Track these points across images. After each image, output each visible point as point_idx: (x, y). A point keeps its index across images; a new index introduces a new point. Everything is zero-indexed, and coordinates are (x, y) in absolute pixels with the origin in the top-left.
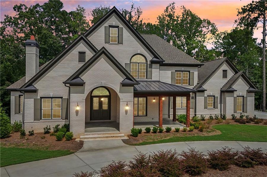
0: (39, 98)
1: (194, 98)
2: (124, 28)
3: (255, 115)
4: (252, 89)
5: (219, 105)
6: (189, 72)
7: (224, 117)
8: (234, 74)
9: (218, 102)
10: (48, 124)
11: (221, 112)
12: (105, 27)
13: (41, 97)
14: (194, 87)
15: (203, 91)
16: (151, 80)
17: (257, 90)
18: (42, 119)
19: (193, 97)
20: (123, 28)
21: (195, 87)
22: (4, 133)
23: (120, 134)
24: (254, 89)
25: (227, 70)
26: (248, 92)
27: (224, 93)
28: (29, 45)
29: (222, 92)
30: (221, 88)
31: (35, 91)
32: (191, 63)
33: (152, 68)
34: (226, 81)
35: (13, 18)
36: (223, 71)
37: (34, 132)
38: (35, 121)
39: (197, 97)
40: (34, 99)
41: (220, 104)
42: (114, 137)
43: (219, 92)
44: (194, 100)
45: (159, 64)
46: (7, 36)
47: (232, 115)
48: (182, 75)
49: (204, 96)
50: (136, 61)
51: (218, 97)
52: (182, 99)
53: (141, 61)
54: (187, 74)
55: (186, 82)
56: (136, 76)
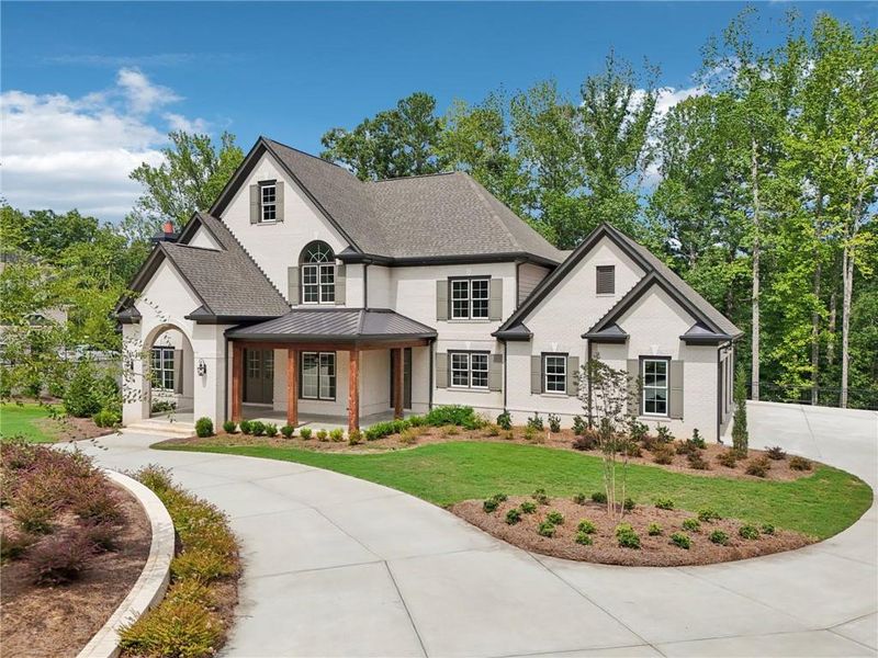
1: (503, 360)
4: (700, 331)
6: (491, 280)
12: (251, 186)
16: (343, 307)
19: (500, 355)
25: (613, 267)
26: (687, 343)
33: (345, 275)
36: (599, 269)
39: (509, 357)
43: (584, 341)
44: (503, 366)
45: (363, 265)
48: (470, 290)
49: (529, 353)
50: (314, 261)
51: (577, 358)
52: (470, 361)
53: (324, 260)
54: (485, 285)
55: (482, 310)
56: (315, 299)
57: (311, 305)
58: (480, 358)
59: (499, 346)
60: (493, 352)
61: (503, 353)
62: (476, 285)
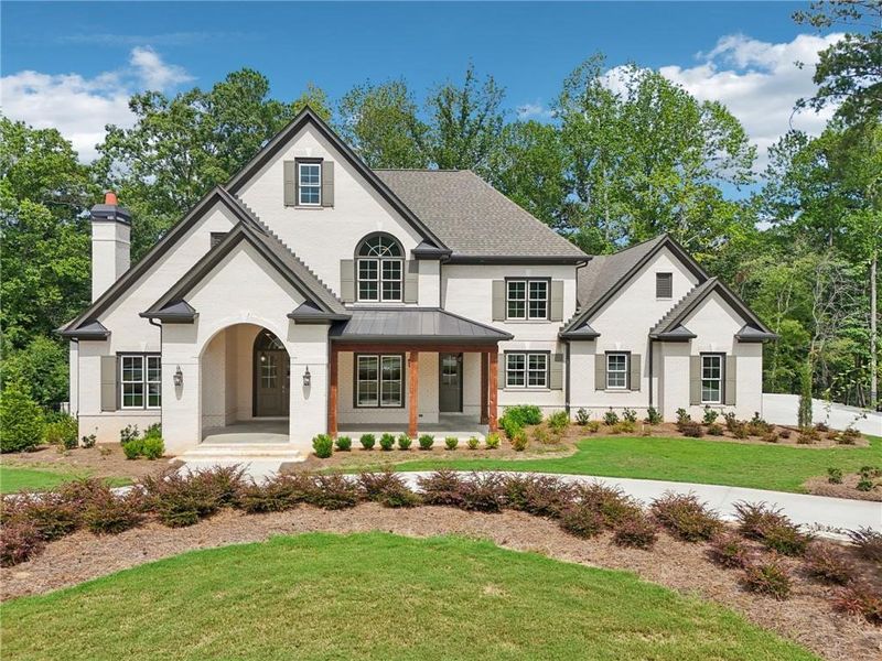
0: (113, 353)
1: (565, 359)
2: (337, 164)
3: (757, 414)
4: (750, 331)
5: (645, 381)
6: (550, 282)
7: (653, 418)
8: (697, 286)
9: (642, 373)
10: (133, 421)
11: (651, 402)
12: (285, 162)
13: (117, 353)
14: (563, 325)
15: (592, 338)
16: (415, 306)
17: (769, 333)
18: (123, 407)
19: (562, 355)
20: (333, 163)
21: (566, 325)
22: (25, 438)
23: (289, 448)
24: (756, 332)
25: (671, 274)
26: (739, 341)
27: (660, 345)
28: (103, 218)
29: (656, 340)
30: (652, 330)
31: (102, 337)
32: (552, 255)
33: (417, 272)
34: (666, 305)
35: (126, 135)
36: (659, 275)
37: (97, 440)
38: (104, 413)
39: (572, 356)
40: (102, 357)
41: (648, 379)
42: (268, 455)
43: (646, 341)
44: (564, 365)
45: (438, 262)
46: (117, 183)
47: (681, 412)
48: (527, 290)
49: (593, 352)
50: (373, 254)
51: (639, 356)
52: (527, 361)
53: (387, 254)
54: (543, 286)
55: (539, 310)
56: (374, 296)
57: (368, 303)
58: (539, 359)
59: (559, 346)
60: (553, 352)
61: (564, 352)
62: (533, 286)
